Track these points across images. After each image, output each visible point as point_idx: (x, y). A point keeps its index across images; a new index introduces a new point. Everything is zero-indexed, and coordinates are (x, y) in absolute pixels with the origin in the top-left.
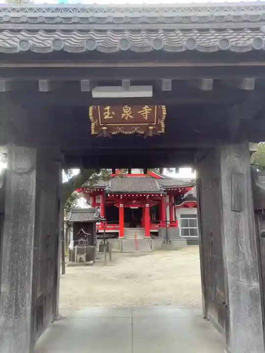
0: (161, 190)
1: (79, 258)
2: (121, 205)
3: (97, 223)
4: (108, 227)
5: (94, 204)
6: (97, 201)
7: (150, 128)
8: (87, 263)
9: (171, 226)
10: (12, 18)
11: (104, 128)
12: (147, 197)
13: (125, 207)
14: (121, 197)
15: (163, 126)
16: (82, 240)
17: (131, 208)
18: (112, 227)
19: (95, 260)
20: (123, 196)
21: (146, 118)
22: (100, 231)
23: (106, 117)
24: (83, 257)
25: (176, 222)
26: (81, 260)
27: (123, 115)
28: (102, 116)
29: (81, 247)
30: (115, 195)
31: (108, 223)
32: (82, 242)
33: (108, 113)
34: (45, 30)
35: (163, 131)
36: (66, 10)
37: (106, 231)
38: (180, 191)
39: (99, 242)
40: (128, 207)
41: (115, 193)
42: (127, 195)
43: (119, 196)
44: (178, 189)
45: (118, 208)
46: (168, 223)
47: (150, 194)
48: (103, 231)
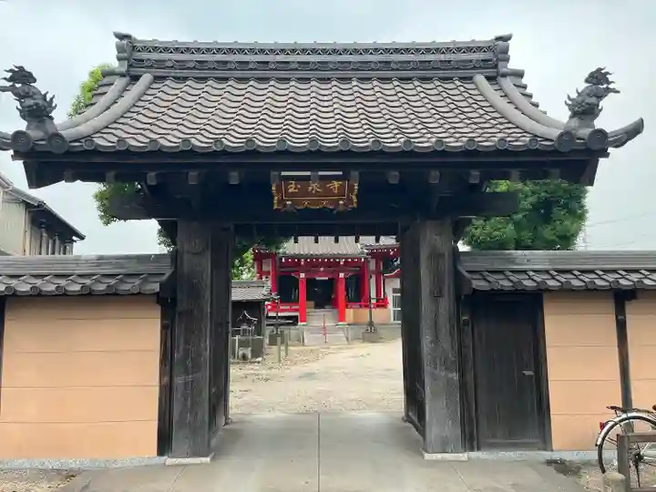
0: (363, 253)
1: (241, 353)
2: (302, 275)
3: (266, 303)
4: (282, 308)
5: (261, 273)
6: (265, 268)
7: (341, 202)
8: (253, 360)
9: (378, 306)
10: (177, 61)
11: (289, 203)
12: (342, 263)
13: (308, 277)
14: (302, 263)
15: (355, 200)
16: (245, 327)
17: (317, 279)
18: (288, 307)
19: (265, 357)
20: (306, 260)
21: (336, 192)
22: (271, 314)
23: (290, 191)
24: (248, 352)
25: (385, 300)
26: (244, 357)
27: (310, 188)
28: (286, 190)
29: (244, 338)
30: (293, 260)
31: (281, 302)
32: (245, 330)
33: (293, 186)
34: (216, 78)
35: (355, 205)
36: (241, 51)
37: (279, 314)
38: (392, 253)
39: (268, 331)
40: (312, 277)
41: (293, 257)
42: (312, 260)
43: (299, 260)
44: (388, 249)
45: (298, 280)
46: (374, 301)
47: (346, 259)
48: (275, 315)
